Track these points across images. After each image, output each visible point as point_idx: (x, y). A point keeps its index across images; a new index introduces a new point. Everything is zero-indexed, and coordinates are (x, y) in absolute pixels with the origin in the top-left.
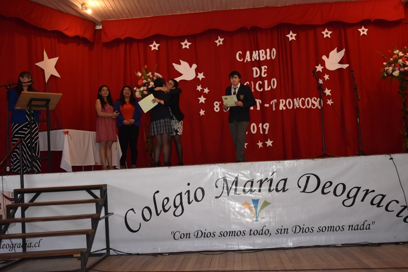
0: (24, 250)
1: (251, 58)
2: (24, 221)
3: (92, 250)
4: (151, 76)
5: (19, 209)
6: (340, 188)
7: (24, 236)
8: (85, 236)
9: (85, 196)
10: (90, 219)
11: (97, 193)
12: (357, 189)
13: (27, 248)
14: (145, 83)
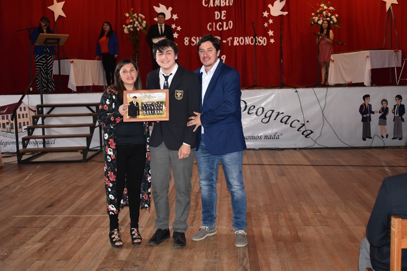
0: (44, 146)
1: (214, 4)
2: (43, 127)
3: (91, 147)
4: (136, 17)
5: (40, 119)
6: (260, 110)
7: (44, 138)
8: (85, 138)
9: (86, 110)
10: (89, 127)
11: (94, 108)
12: (271, 112)
13: (46, 145)
14: (132, 22)
